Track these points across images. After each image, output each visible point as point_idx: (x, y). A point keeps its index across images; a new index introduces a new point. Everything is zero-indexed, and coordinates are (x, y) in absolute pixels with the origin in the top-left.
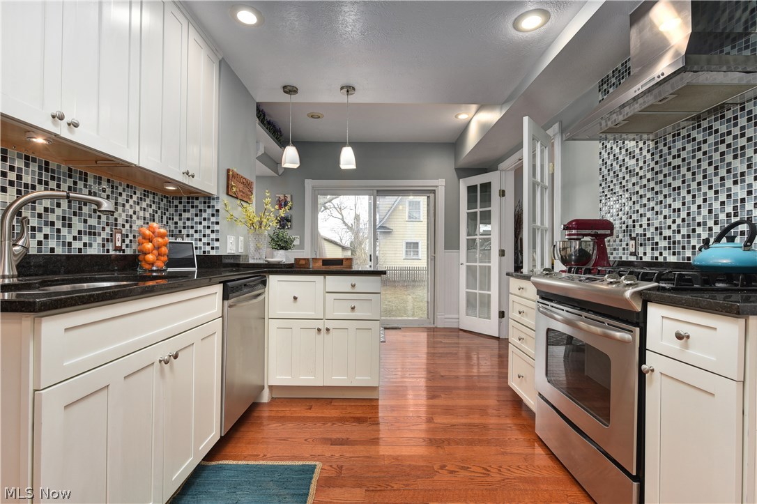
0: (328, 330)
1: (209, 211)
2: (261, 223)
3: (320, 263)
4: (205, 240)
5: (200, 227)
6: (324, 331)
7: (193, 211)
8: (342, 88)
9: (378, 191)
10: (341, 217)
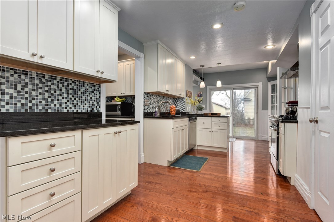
0: (212, 132)
1: (183, 101)
2: (195, 103)
3: (211, 114)
4: (182, 108)
5: (181, 105)
6: (211, 132)
7: (179, 101)
8: (217, 64)
9: (234, 88)
10: (226, 93)
